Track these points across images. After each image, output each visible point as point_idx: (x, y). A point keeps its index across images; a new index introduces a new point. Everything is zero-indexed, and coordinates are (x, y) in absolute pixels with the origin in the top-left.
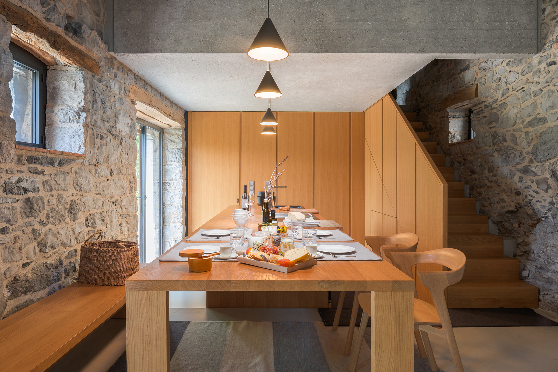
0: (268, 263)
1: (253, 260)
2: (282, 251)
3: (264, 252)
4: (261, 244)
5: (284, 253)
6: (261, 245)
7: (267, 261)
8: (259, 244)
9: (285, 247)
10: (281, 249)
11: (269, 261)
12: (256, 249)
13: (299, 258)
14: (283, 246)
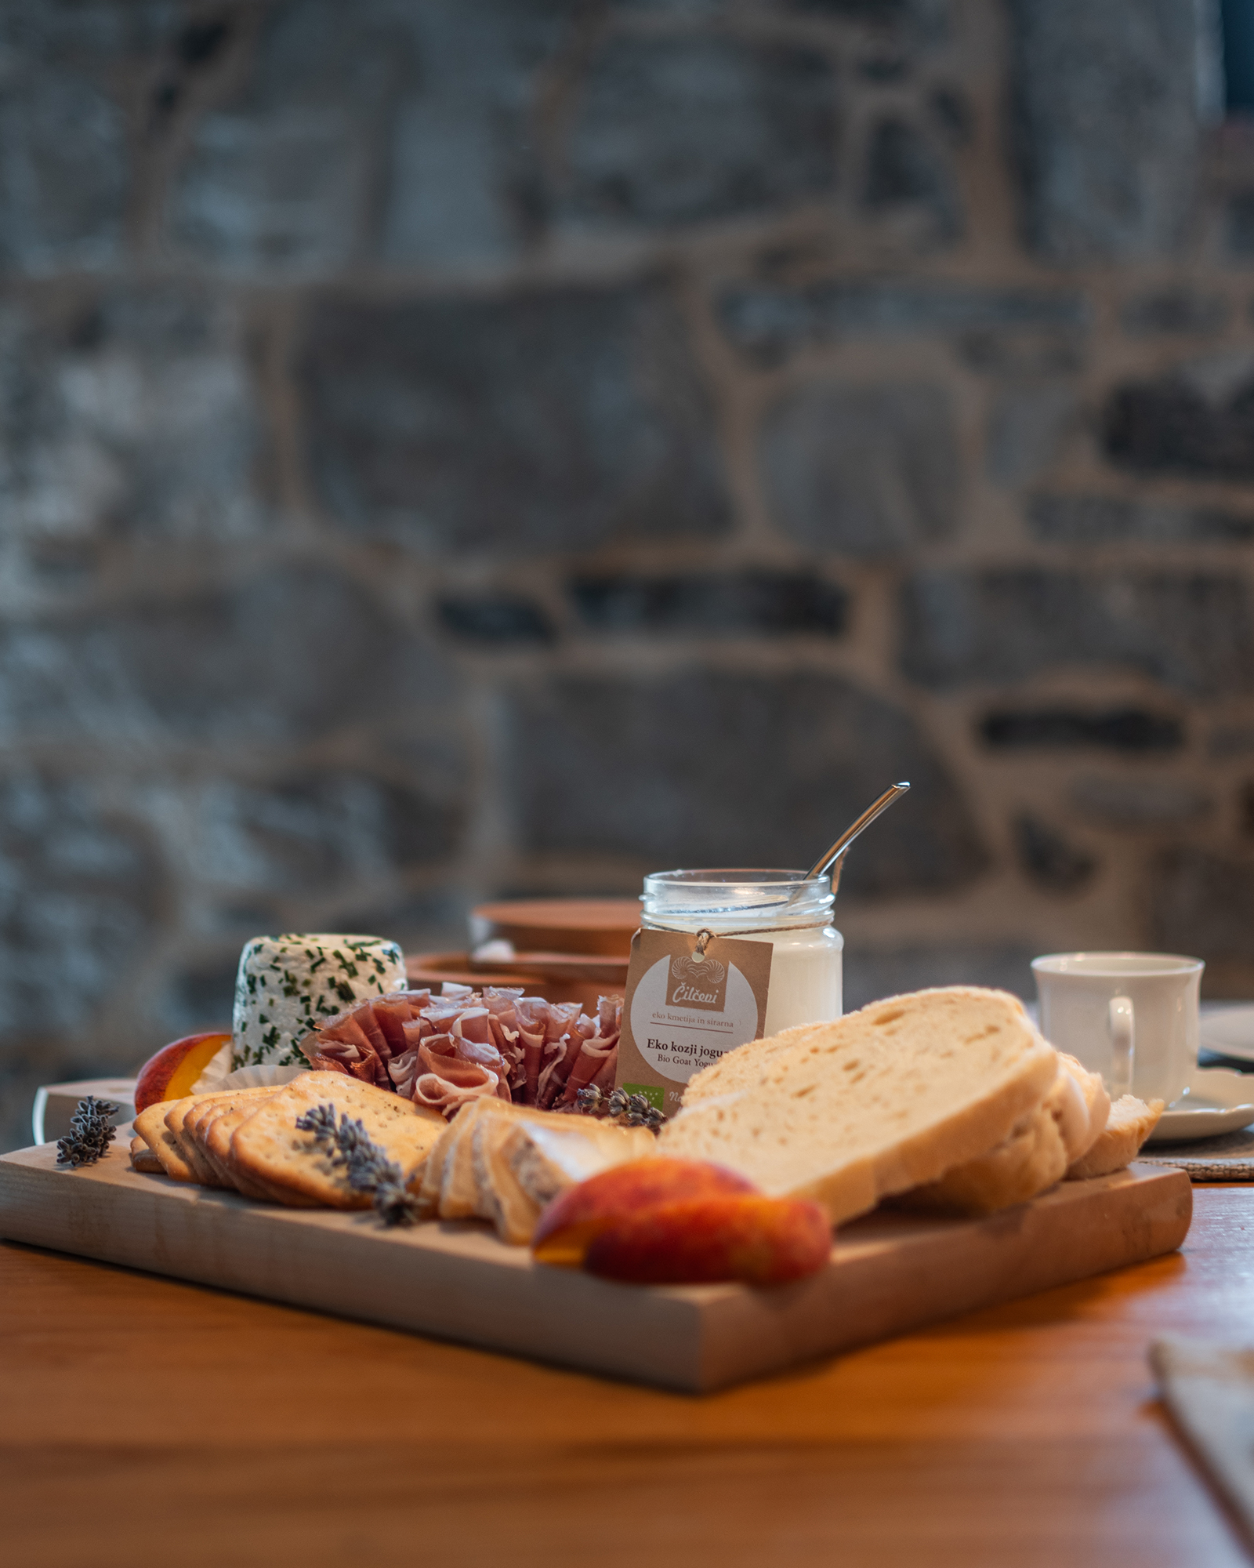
0: (398, 1235)
1: (187, 1194)
2: (650, 1056)
3: (377, 1077)
4: (342, 976)
5: (681, 1087)
6: (346, 994)
7: (397, 1215)
8: (322, 976)
9: (693, 995)
10: (641, 1030)
11: (432, 1213)
12: (271, 1039)
13: (909, 1154)
14: (673, 984)
